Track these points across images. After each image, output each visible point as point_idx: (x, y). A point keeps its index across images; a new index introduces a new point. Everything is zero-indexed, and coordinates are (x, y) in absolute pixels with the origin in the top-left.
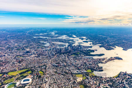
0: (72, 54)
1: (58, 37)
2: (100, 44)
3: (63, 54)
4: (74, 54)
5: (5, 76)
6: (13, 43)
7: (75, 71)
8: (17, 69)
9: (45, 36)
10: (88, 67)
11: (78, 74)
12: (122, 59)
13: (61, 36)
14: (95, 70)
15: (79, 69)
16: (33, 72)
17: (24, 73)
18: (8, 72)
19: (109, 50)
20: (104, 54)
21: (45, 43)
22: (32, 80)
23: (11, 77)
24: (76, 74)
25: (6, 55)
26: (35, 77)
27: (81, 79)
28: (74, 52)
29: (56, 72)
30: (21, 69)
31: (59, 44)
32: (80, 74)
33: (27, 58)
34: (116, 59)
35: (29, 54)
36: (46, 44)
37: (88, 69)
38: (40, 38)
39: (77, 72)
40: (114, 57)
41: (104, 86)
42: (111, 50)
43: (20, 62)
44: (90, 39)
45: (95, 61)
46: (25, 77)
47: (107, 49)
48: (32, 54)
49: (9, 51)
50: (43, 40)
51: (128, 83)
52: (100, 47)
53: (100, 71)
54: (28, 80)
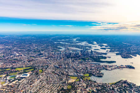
0: (80, 59)
1: (77, 43)
2: (119, 51)
3: (72, 58)
4: (82, 59)
5: (12, 70)
6: (34, 47)
7: (72, 74)
8: (24, 66)
9: (66, 42)
10: (88, 71)
11: (74, 76)
12: (133, 68)
13: (81, 42)
14: (94, 75)
15: (77, 72)
16: (34, 69)
17: (27, 69)
18: (16, 68)
19: (125, 58)
20: (115, 62)
21: (61, 48)
22: (30, 76)
23: (16, 72)
24: (72, 76)
25: (23, 55)
26: (33, 74)
27: (74, 81)
28: (83, 57)
29: (54, 72)
30: (27, 67)
32: (75, 76)
33: (37, 59)
34: (126, 67)
35: (41, 56)
36: (62, 48)
37: (87, 73)
38: (60, 44)
39: (74, 74)
40: (126, 66)
41: (92, 89)
42: (127, 58)
43: (29, 62)
44: (110, 46)
45: (99, 67)
46: (26, 73)
47: (122, 57)
48: (43, 56)
49: (28, 52)
50: (61, 45)
51: (120, 91)
52: (117, 54)
53: (99, 77)
54: (27, 75)
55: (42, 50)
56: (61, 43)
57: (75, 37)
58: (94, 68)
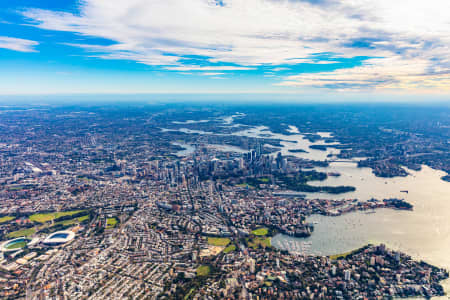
0: (241, 182)
1: (236, 130)
2: (367, 155)
3: (215, 179)
4: (249, 180)
5: (19, 222)
6: (95, 144)
7: (214, 228)
8: (58, 207)
9: (199, 126)
10: (265, 220)
11: (219, 236)
12: (408, 207)
13: (247, 128)
14: (283, 232)
15: (230, 224)
16: (92, 217)
17: (68, 218)
18: (32, 214)
19: (384, 175)
20: (353, 189)
21: (182, 146)
22: (76, 237)
23: (29, 226)
24: (213, 236)
25: (54, 172)
26: (88, 232)
27: (219, 250)
28: (253, 176)
29: (155, 224)
30: (67, 210)
31: (224, 150)
32: (224, 236)
33: (101, 183)
34: (386, 205)
35: (114, 173)
36: (184, 149)
37: (263, 225)
38: (179, 133)
39: (220, 230)
40: (384, 200)
42: (391, 176)
43: (75, 193)
44: (341, 140)
45: (301, 206)
46: (64, 229)
47: (377, 174)
48: (122, 175)
49: (71, 162)
50: (182, 139)
52: (361, 165)
53: (297, 236)
54: (65, 236)
55: (121, 156)
56: (182, 130)
57: (229, 110)
58: (285, 209)
